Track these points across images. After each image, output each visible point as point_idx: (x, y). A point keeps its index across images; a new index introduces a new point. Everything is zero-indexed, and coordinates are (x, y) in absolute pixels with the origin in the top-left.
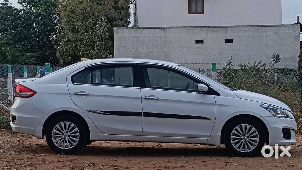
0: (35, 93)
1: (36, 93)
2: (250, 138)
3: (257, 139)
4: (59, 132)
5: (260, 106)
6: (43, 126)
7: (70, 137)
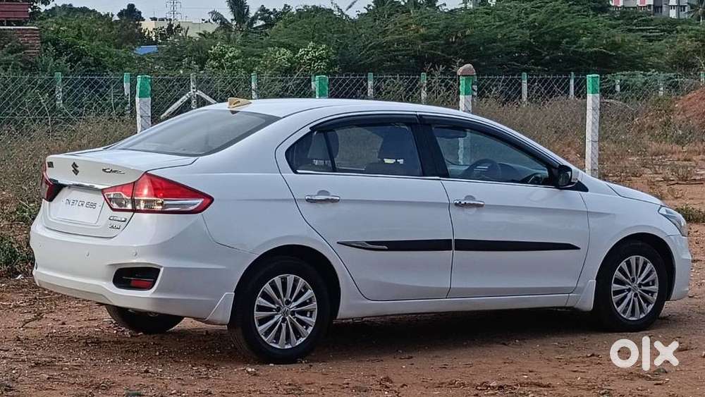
0: (209, 201)
1: (212, 200)
2: (643, 288)
3: (655, 288)
4: (271, 303)
5: (659, 212)
6: (235, 292)
7: (296, 315)
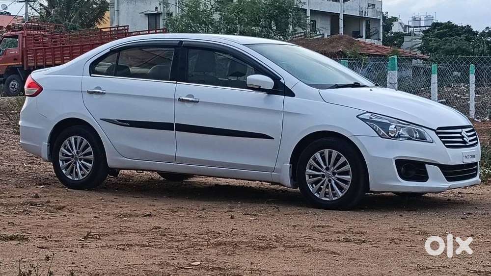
1: (42, 89)
2: (336, 176)
3: (348, 177)
5: (357, 117)
6: (49, 143)
7: (82, 161)
